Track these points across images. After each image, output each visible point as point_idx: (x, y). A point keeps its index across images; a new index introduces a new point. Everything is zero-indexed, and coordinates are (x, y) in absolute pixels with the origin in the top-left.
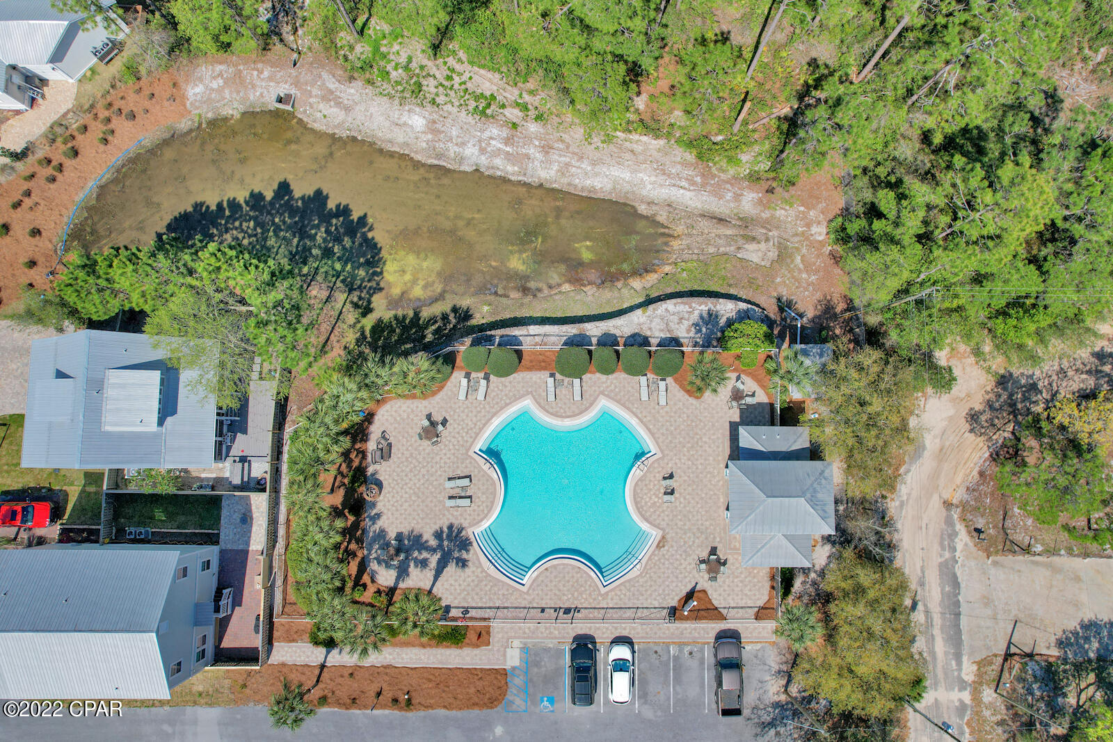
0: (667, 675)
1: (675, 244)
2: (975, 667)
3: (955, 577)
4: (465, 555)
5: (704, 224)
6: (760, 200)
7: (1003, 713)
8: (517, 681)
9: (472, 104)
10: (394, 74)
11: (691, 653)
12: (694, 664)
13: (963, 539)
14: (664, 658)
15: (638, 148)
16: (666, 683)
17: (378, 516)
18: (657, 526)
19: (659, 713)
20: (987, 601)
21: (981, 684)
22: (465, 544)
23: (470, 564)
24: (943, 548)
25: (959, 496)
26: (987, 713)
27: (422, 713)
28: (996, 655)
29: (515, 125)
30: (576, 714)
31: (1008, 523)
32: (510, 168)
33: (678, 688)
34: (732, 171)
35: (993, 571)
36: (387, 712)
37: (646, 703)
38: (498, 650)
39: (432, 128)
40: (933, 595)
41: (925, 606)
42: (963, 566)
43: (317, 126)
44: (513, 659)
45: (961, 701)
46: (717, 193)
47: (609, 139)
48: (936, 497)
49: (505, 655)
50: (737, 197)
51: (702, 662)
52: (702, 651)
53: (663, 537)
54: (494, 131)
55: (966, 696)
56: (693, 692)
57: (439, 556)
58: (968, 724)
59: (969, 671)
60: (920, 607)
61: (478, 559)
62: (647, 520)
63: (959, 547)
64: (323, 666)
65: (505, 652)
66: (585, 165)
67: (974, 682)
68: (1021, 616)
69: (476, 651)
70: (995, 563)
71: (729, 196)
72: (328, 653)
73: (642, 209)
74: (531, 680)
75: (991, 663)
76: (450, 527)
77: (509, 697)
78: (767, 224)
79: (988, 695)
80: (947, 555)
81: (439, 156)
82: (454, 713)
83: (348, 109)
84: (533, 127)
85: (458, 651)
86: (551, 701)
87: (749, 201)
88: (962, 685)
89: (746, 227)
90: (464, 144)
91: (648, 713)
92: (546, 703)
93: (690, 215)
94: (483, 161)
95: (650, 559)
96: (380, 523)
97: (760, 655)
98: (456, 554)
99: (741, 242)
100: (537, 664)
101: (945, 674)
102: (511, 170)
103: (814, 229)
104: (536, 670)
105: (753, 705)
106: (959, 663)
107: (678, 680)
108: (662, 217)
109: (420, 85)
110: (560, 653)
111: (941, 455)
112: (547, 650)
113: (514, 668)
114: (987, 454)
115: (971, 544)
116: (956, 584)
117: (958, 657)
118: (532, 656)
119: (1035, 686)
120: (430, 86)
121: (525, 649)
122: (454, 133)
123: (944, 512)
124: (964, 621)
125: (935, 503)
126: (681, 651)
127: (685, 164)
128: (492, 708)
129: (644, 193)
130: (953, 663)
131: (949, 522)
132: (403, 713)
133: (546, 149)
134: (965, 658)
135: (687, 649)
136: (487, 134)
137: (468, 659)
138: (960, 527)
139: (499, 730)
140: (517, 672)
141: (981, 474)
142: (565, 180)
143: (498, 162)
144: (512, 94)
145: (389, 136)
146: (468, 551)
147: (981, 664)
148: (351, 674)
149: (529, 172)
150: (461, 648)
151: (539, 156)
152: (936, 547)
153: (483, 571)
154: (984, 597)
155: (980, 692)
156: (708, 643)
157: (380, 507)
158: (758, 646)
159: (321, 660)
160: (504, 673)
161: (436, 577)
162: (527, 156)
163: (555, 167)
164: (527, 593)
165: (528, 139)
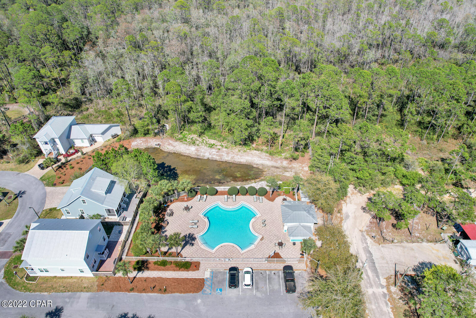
0: (266, 281)
1: (265, 173)
2: (385, 280)
3: (369, 251)
4: (193, 242)
5: (273, 169)
6: (288, 163)
7: (401, 294)
8: (207, 283)
9: (208, 145)
10: (188, 140)
11: (274, 274)
12: (276, 277)
13: (369, 240)
14: (264, 275)
15: (254, 153)
16: (266, 284)
17: (166, 231)
18: (261, 234)
19: (263, 295)
20: (383, 258)
21: (389, 285)
22: (194, 239)
23: (195, 245)
24: (363, 243)
25: (364, 229)
26: (395, 296)
27: (169, 295)
28: (392, 275)
29: (219, 149)
30: (230, 295)
31: (383, 234)
32: (217, 158)
33: (270, 286)
34: (279, 157)
35: (382, 249)
36: (156, 294)
37: (258, 291)
38: (202, 272)
39: (197, 150)
40: (363, 256)
41: (361, 260)
42: (372, 248)
43: (165, 150)
44: (207, 275)
45: (384, 293)
46: (276, 161)
47: (245, 151)
48: (356, 229)
49: (204, 274)
50: (282, 163)
51: (279, 276)
52: (279, 273)
53: (263, 237)
54: (214, 150)
55: (385, 290)
56: (276, 287)
57: (184, 242)
58: (388, 300)
59: (384, 282)
60: (359, 260)
61: (198, 243)
62: (257, 232)
63: (369, 243)
64: (135, 278)
65: (204, 272)
66: (238, 156)
67: (386, 285)
68: (397, 262)
69: (194, 272)
70: (382, 247)
71: (279, 162)
72: (138, 273)
73: (255, 166)
74: (214, 283)
75: (390, 278)
76: (189, 234)
77: (204, 289)
78: (291, 168)
79: (393, 289)
80: (365, 245)
81: (198, 156)
82: (182, 294)
83: (174, 147)
84: (224, 149)
85: (187, 272)
86: (221, 290)
87: (285, 163)
88: (383, 287)
89: (285, 169)
90: (205, 153)
91: (259, 295)
92: (219, 291)
93: (268, 167)
94: (210, 157)
95: (258, 243)
96: (166, 233)
97: (301, 274)
98: (190, 242)
99: (283, 172)
100: (216, 277)
101: (375, 283)
102: (218, 158)
103: (305, 168)
104: (215, 279)
105: (300, 292)
106: (379, 279)
107: (270, 283)
108: (261, 167)
109: (195, 142)
110: (225, 273)
111: (355, 218)
112: (220, 272)
113: (207, 278)
114: (371, 217)
115: (372, 242)
116: (370, 253)
117: (378, 277)
118: (214, 274)
119: (410, 284)
120: (197, 142)
121: (212, 272)
122: (203, 151)
123: (360, 233)
124: (377, 265)
125: (357, 230)
126: (271, 273)
127: (266, 156)
128: (197, 293)
129: (255, 162)
130: (377, 279)
131: (363, 235)
132: (162, 294)
133: (228, 154)
134: (380, 277)
135: (273, 272)
136: (212, 151)
137: (190, 275)
138: (367, 237)
139: (199, 301)
140: (208, 280)
141: (370, 222)
142: (233, 160)
143: (214, 156)
144: (219, 144)
145: (185, 152)
146: (194, 241)
147: (388, 279)
148: (145, 280)
149: (223, 159)
150: (188, 271)
151: (226, 155)
152: (360, 243)
153: (199, 247)
154: (382, 257)
155: (390, 288)
156: (281, 270)
157: (166, 228)
158: (300, 271)
159: (135, 275)
160: (203, 280)
161: (182, 249)
162: (223, 155)
163: (230, 157)
164: (214, 253)
165: (223, 152)
